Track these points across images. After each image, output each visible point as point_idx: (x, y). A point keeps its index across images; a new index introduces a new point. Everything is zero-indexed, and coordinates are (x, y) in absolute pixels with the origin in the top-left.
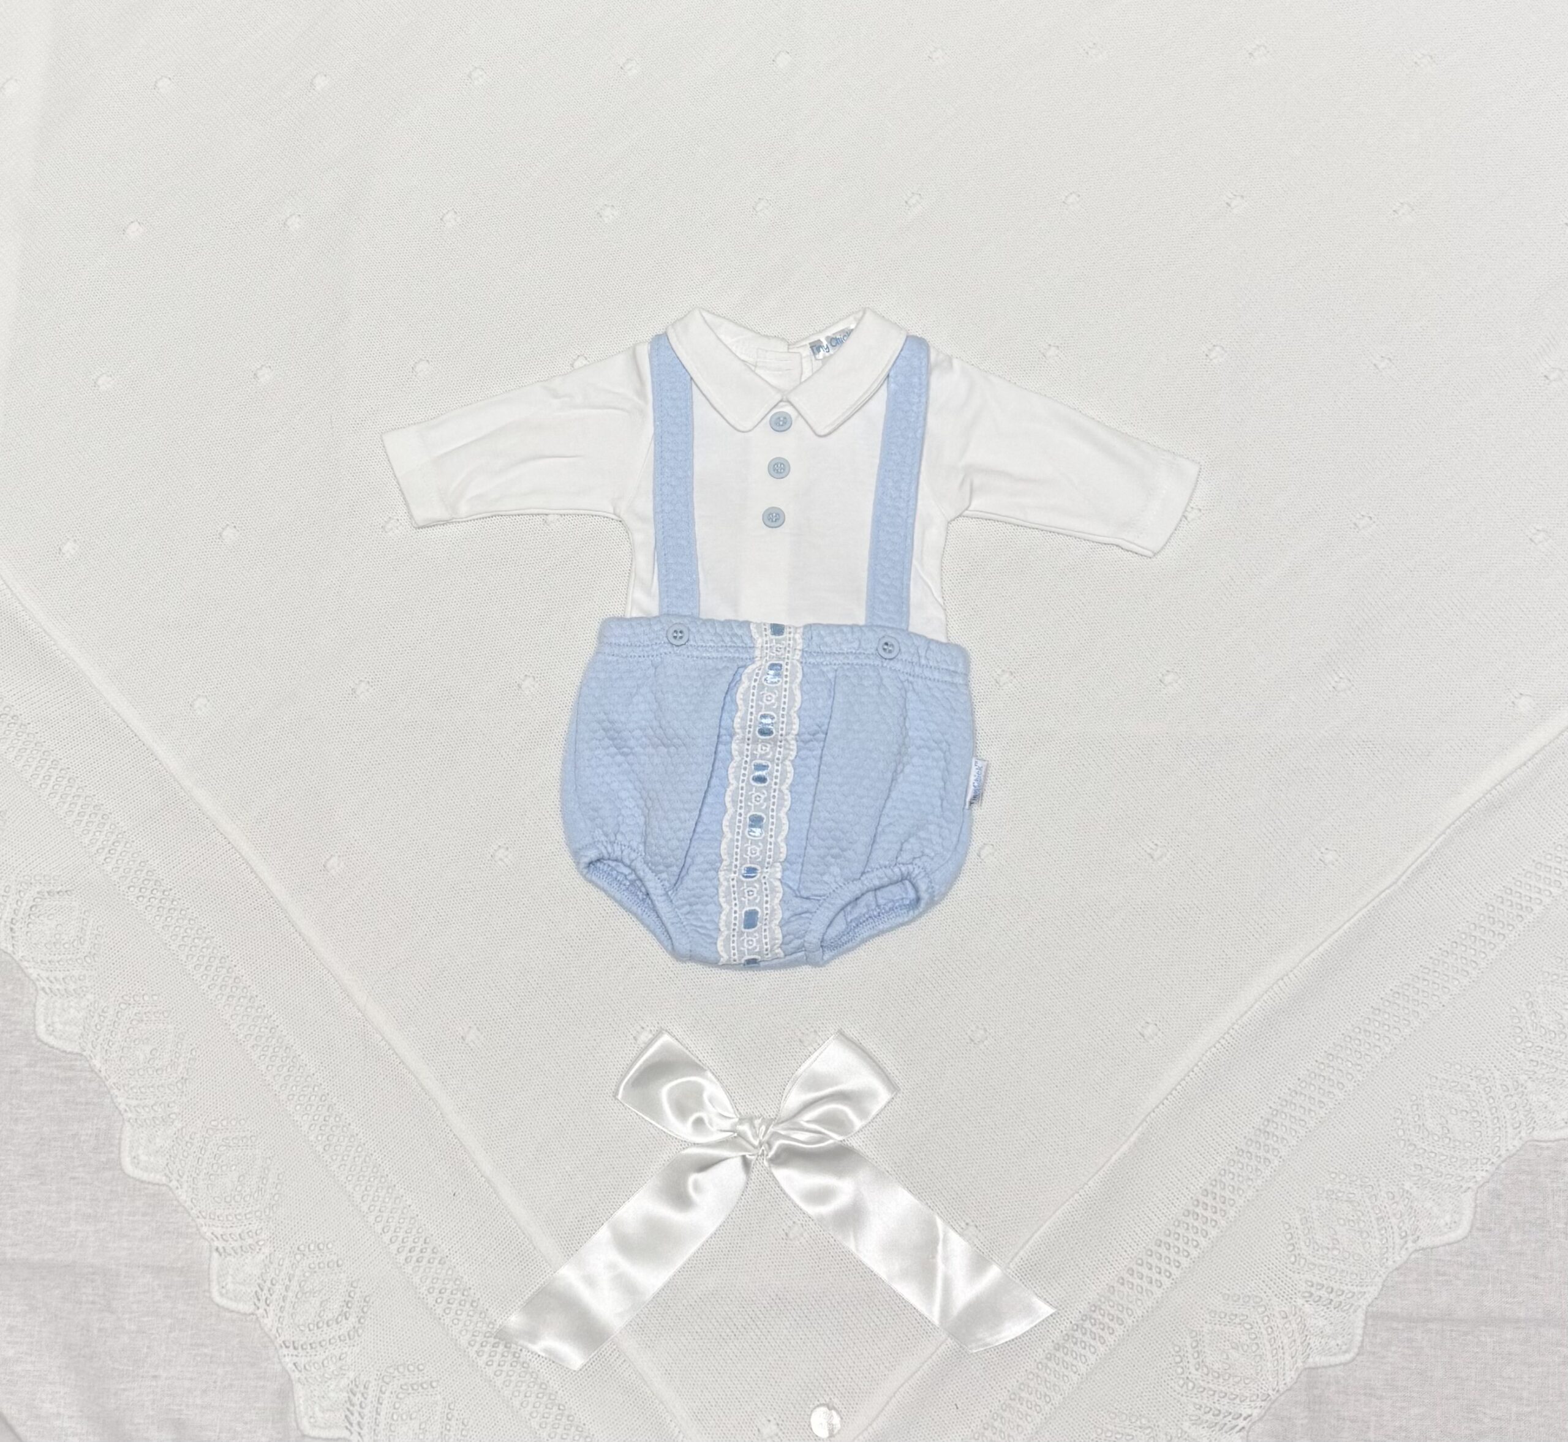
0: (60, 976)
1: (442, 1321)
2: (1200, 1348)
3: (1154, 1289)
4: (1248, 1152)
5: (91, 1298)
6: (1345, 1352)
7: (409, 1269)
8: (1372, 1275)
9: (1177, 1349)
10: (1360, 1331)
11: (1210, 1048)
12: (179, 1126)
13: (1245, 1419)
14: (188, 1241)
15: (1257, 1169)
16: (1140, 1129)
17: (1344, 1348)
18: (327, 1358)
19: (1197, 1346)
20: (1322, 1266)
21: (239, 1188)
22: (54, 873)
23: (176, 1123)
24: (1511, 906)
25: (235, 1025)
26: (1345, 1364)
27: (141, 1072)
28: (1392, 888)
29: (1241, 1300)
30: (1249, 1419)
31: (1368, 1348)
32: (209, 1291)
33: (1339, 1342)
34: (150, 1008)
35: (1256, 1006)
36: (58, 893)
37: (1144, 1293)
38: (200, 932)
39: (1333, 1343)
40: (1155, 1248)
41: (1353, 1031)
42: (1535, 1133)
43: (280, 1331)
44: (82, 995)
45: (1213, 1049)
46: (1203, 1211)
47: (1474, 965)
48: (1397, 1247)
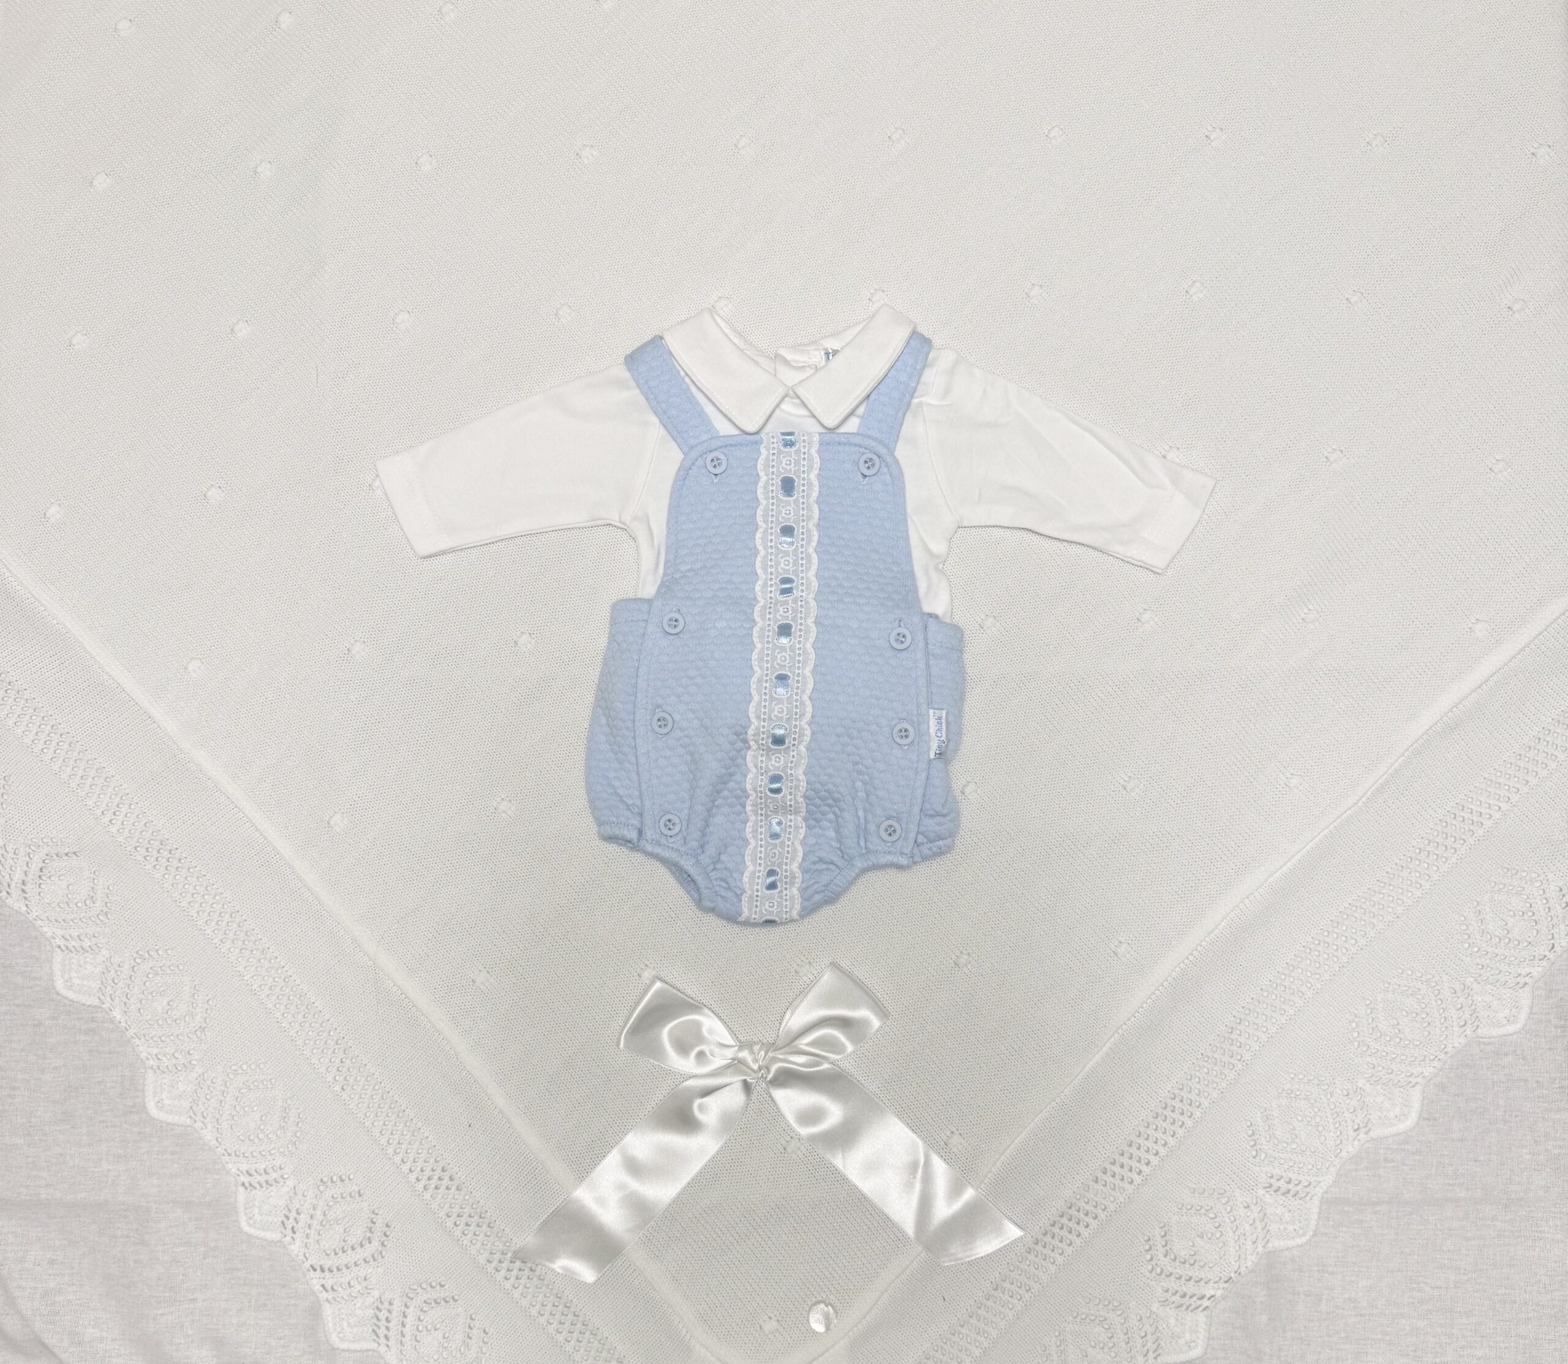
0: (75, 933)
1: (460, 1242)
2: (1168, 1237)
3: (1126, 1186)
4: (1213, 1057)
5: (125, 1233)
6: (1304, 1234)
7: (427, 1196)
8: (1327, 1165)
9: (1146, 1238)
10: (1315, 1217)
11: (1179, 964)
12: (200, 1071)
13: (1210, 1298)
14: (216, 1177)
15: (1222, 1073)
16: (1112, 1040)
17: (1301, 1232)
18: (352, 1278)
19: (1165, 1235)
20: (1281, 1158)
21: (262, 1127)
22: (61, 836)
23: (197, 1068)
24: (1464, 821)
25: (249, 976)
26: (1302, 1246)
27: (160, 1022)
28: (1353, 809)
29: (1206, 1193)
30: (1213, 1299)
31: (1322, 1230)
32: (237, 1221)
33: (1297, 1228)
34: (164, 962)
35: (1223, 923)
36: (66, 855)
37: (1117, 1190)
38: (209, 888)
39: (1290, 1228)
40: (1126, 1148)
41: (1313, 943)
42: (1479, 1030)
43: (307, 1255)
44: (97, 951)
45: (1182, 965)
46: (1171, 1113)
47: (1427, 877)
48: (1351, 1139)
